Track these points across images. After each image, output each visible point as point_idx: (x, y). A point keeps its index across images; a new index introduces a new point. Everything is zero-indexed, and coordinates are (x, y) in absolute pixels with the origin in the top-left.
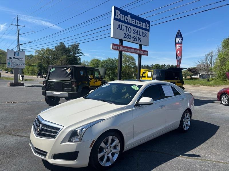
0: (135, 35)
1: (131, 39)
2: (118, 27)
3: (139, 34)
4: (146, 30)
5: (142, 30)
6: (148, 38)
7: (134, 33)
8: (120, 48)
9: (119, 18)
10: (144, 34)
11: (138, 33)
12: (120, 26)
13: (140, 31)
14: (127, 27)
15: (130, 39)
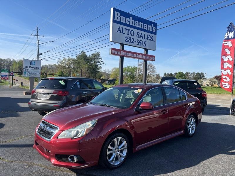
0: (139, 39)
1: (134, 43)
2: (118, 30)
3: (143, 38)
4: (152, 32)
5: (147, 34)
6: (155, 41)
7: (138, 36)
8: (120, 53)
9: (119, 20)
10: (150, 37)
11: (142, 36)
12: (120, 29)
13: (145, 34)
14: (128, 30)
15: (132, 42)
